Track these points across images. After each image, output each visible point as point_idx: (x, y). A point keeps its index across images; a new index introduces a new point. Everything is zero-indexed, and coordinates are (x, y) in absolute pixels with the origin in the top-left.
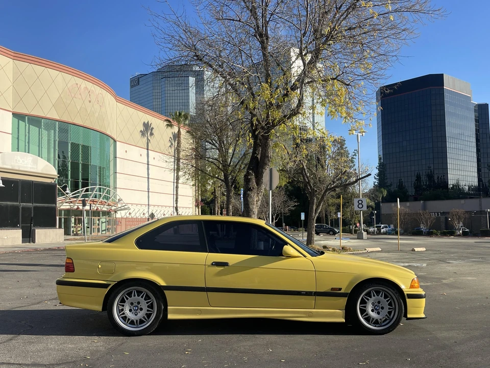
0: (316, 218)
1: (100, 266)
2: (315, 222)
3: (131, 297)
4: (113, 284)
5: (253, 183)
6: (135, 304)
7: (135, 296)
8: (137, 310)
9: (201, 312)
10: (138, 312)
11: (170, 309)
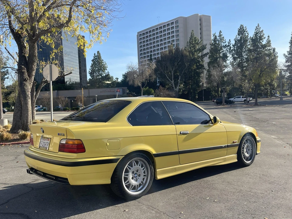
0: (35, 101)
1: (108, 144)
2: (35, 104)
3: (132, 167)
4: (122, 157)
5: (26, 75)
6: (135, 172)
7: (135, 165)
8: (137, 177)
9: (175, 170)
10: (137, 178)
11: (159, 171)
